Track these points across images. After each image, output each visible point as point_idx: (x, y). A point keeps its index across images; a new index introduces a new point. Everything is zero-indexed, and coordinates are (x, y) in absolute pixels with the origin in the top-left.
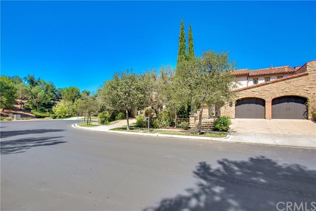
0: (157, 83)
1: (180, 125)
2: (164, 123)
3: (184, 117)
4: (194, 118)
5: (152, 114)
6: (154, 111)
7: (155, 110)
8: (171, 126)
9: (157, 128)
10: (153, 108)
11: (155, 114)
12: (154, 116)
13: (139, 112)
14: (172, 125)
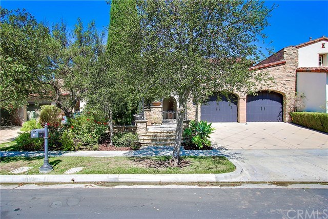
0: (68, 51)
1: (121, 140)
2: (88, 137)
3: (127, 124)
4: (144, 125)
5: (60, 117)
6: (63, 112)
7: (66, 111)
8: (100, 143)
9: (69, 150)
10: (59, 105)
11: (65, 117)
12: (63, 122)
13: (31, 114)
14: (104, 140)
